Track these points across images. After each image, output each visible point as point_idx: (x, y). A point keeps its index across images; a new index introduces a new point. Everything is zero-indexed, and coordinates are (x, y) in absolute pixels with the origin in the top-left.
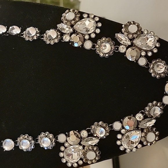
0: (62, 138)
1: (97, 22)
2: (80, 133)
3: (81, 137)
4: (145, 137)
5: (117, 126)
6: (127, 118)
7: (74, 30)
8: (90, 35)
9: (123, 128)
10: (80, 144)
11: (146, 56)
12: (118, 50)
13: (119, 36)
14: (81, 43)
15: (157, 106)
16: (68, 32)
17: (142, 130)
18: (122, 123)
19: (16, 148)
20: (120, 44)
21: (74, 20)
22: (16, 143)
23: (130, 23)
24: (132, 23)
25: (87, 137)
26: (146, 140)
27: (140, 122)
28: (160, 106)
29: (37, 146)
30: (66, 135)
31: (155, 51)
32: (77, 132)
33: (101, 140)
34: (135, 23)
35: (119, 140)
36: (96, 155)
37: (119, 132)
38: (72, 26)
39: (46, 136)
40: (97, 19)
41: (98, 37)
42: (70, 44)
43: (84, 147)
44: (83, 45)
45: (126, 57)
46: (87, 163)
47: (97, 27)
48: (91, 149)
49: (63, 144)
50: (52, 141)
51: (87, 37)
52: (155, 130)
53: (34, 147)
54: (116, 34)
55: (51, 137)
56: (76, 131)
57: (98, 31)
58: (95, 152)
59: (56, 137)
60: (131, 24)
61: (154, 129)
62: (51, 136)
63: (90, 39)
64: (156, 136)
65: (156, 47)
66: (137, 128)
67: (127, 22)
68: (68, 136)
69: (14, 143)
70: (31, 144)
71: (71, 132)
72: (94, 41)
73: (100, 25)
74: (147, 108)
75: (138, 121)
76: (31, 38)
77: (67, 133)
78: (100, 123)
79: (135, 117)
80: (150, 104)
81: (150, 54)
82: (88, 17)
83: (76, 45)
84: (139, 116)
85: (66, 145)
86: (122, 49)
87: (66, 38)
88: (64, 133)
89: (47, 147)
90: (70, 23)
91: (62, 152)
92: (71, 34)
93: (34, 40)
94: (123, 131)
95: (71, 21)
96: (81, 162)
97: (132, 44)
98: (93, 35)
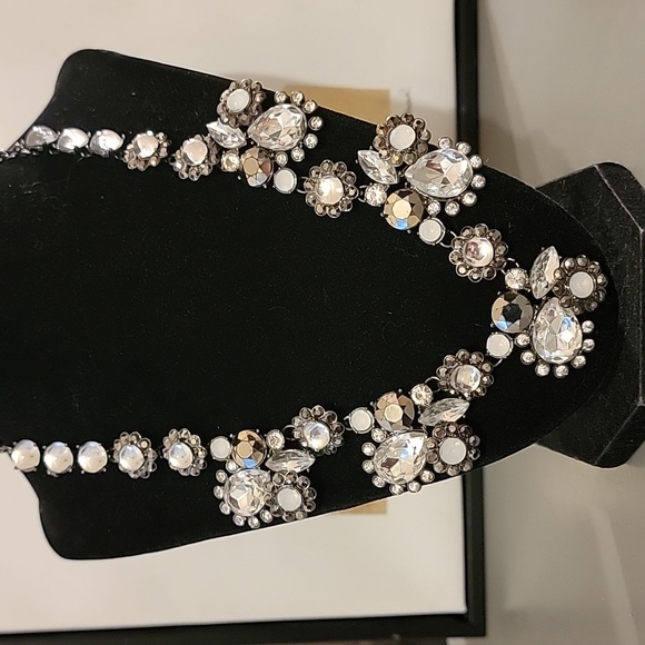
0: (220, 447)
1: (309, 116)
2: (265, 438)
3: (268, 448)
4: (436, 450)
5: (360, 420)
7: (249, 140)
8: (289, 153)
9: (377, 425)
10: (263, 467)
11: (442, 215)
12: (363, 197)
13: (366, 156)
14: (264, 178)
15: (468, 364)
16: (234, 145)
17: (429, 431)
18: (373, 413)
19: (112, 465)
20: (369, 182)
21: (246, 111)
22: (110, 453)
23: (396, 121)
24: (404, 119)
25: (284, 449)
26: (440, 460)
27: (423, 409)
28: (478, 364)
29: (162, 463)
30: (230, 440)
31: (469, 200)
32: (258, 434)
33: (320, 456)
34: (413, 120)
35: (369, 458)
36: (304, 500)
37: (367, 437)
38: (244, 129)
39: (182, 440)
40: (312, 108)
41: (313, 158)
42: (239, 178)
43: (272, 473)
44: (271, 182)
45: (384, 218)
46: (281, 518)
47: (309, 131)
48: (289, 482)
49: (222, 465)
50: (195, 455)
51: (282, 159)
52: (466, 432)
53: (153, 467)
54: (359, 153)
55: (193, 442)
56: (255, 432)
57: (312, 141)
58: (301, 492)
59: (206, 443)
60: (402, 122)
61: (463, 429)
62: (194, 440)
63: (291, 164)
64: (469, 448)
65: (470, 188)
66: (412, 423)
67: (388, 118)
68: (235, 442)
69: (108, 454)
70: (146, 458)
71: (243, 435)
72: (301, 170)
73: (317, 123)
74: (442, 370)
75: (416, 406)
76: (144, 163)
77: (231, 435)
79: (409, 396)
80: (449, 358)
81: (452, 210)
82: (288, 101)
83: (253, 182)
84: (421, 394)
85: (231, 466)
86: (374, 196)
87: (231, 162)
88: (227, 436)
89: (185, 470)
90: (237, 120)
91: (222, 485)
92: (242, 151)
93: (151, 167)
94: (377, 435)
95: (240, 115)
96: (267, 516)
97: (403, 180)
98: (298, 155)
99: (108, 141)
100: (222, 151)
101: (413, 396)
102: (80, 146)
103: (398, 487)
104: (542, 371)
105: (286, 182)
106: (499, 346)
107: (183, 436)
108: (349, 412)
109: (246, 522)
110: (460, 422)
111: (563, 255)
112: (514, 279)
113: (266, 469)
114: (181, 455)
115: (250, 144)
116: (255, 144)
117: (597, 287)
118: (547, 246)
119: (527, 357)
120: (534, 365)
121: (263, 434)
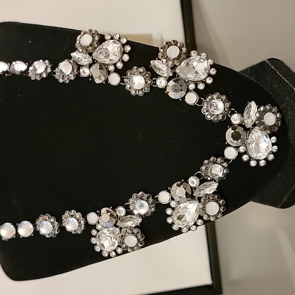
0: (92, 218)
1: (123, 45)
2: (115, 211)
3: (117, 216)
4: (204, 209)
5: (164, 197)
6: (175, 184)
7: (93, 60)
8: (115, 65)
9: (172, 199)
10: (116, 226)
11: (196, 90)
12: (155, 84)
13: (155, 63)
14: (103, 78)
15: (216, 164)
16: (86, 63)
17: (199, 200)
18: (170, 193)
19: (36, 232)
20: (158, 76)
21: (91, 45)
22: (35, 226)
23: (169, 44)
24: (173, 43)
25: (125, 216)
26: (206, 213)
27: (195, 188)
28: (221, 163)
29: (62, 229)
30: (97, 214)
31: (209, 81)
32: (112, 209)
33: (144, 218)
34: (177, 43)
36: (138, 240)
37: (168, 206)
38: (90, 54)
39: (72, 216)
40: (124, 41)
41: (127, 66)
42: (90, 80)
43: (121, 229)
44: (107, 80)
45: (167, 94)
46: (127, 251)
47: (124, 53)
48: (130, 232)
49: (94, 227)
50: (80, 223)
51: (112, 68)
52: (218, 198)
53: (58, 231)
54: (151, 62)
55: (78, 216)
56: (110, 208)
57: (126, 58)
58: (136, 236)
59: (84, 216)
60: (171, 45)
61: (216, 197)
62: (78, 215)
63: (117, 70)
64: (220, 206)
65: (209, 75)
66: (190, 196)
67: (165, 43)
68: (99, 215)
69: (34, 226)
70: (54, 227)
71: (104, 210)
72: (122, 73)
73: (128, 48)
74: (203, 168)
75: (191, 188)
76: (39, 76)
77: (98, 211)
78: (141, 194)
79: (188, 183)
80: (206, 162)
81: (201, 87)
82: (112, 38)
83: (97, 81)
84: (193, 181)
85: (99, 227)
86: (161, 83)
87: (85, 72)
88: (95, 212)
89: (75, 231)
90: (86, 50)
91: (94, 237)
92: (90, 66)
93: (43, 78)
94: (173, 204)
95: (88, 47)
96: (120, 250)
97: (175, 74)
98: (120, 65)
99: (19, 66)
100: (79, 67)
101: (190, 183)
102: (5, 70)
103: (186, 229)
104: (253, 163)
105: (115, 80)
106: (230, 153)
107: (72, 214)
108: (157, 194)
109: (109, 255)
110: (214, 193)
111: (259, 105)
112: (236, 119)
113: (118, 227)
114: (72, 224)
115: (94, 62)
116: (97, 61)
117: (277, 119)
118: (250, 101)
119: (245, 158)
120: (249, 161)
121: (114, 209)
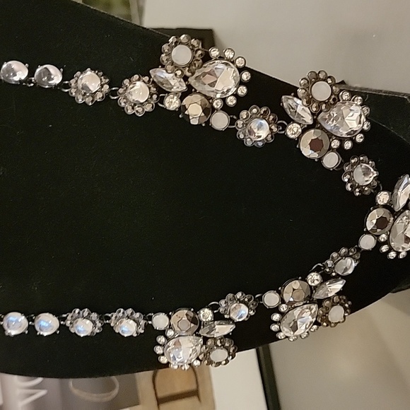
1: (240, 70)
2: (198, 314)
3: (200, 321)
4: (326, 315)
5: (271, 299)
8: (224, 100)
9: (283, 301)
10: (197, 334)
16: (177, 90)
17: (320, 303)
18: (280, 294)
25: (213, 321)
26: (327, 320)
27: (315, 288)
28: (353, 255)
30: (168, 315)
31: (360, 139)
32: (192, 312)
34: (327, 77)
35: (276, 323)
36: (229, 353)
37: (276, 310)
38: (186, 78)
42: (180, 116)
44: (208, 121)
45: (299, 149)
47: (241, 83)
48: (220, 344)
51: (218, 104)
55: (136, 316)
56: (190, 310)
57: (243, 91)
58: (227, 350)
63: (225, 108)
64: (345, 309)
73: (246, 76)
75: (311, 286)
76: (91, 98)
78: (239, 295)
79: (306, 281)
83: (194, 122)
87: (172, 103)
90: (182, 71)
92: (183, 95)
93: (98, 102)
94: (284, 308)
95: (184, 68)
97: (315, 122)
98: (231, 101)
101: (309, 281)
106: (367, 242)
110: (339, 293)
113: (200, 336)
115: (190, 90)
116: (196, 90)
119: (384, 249)
120: (387, 252)
121: (196, 311)
